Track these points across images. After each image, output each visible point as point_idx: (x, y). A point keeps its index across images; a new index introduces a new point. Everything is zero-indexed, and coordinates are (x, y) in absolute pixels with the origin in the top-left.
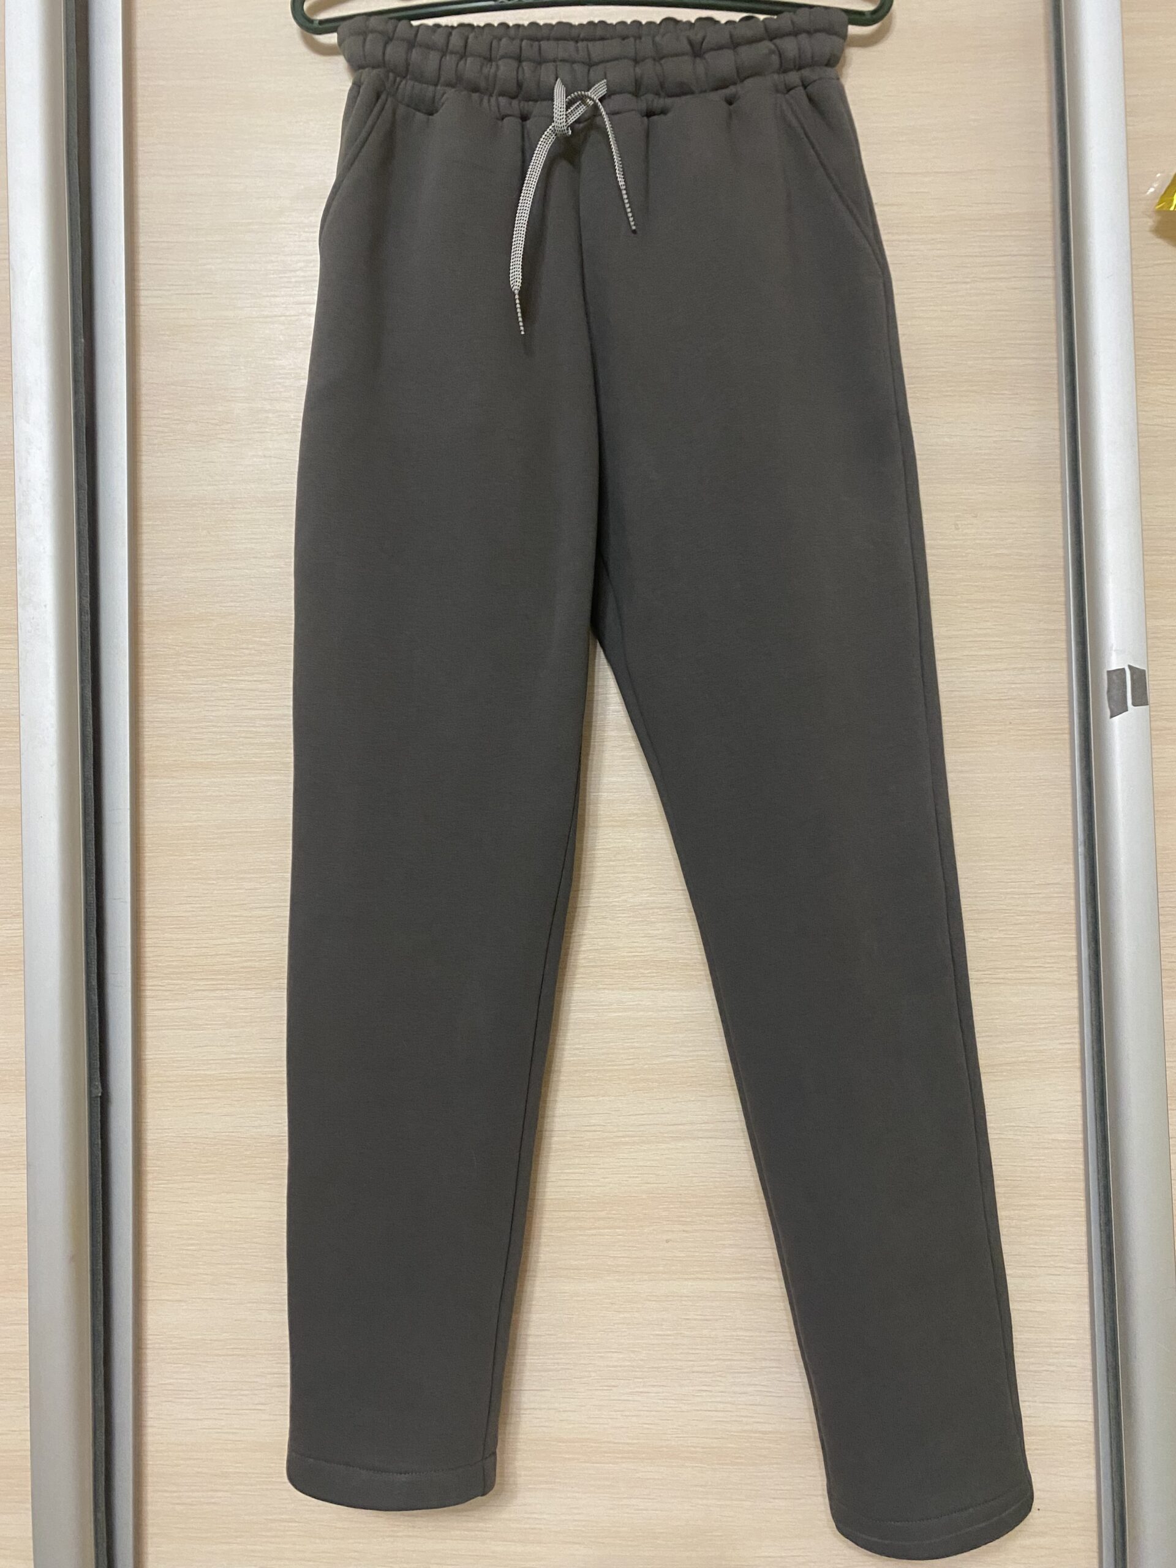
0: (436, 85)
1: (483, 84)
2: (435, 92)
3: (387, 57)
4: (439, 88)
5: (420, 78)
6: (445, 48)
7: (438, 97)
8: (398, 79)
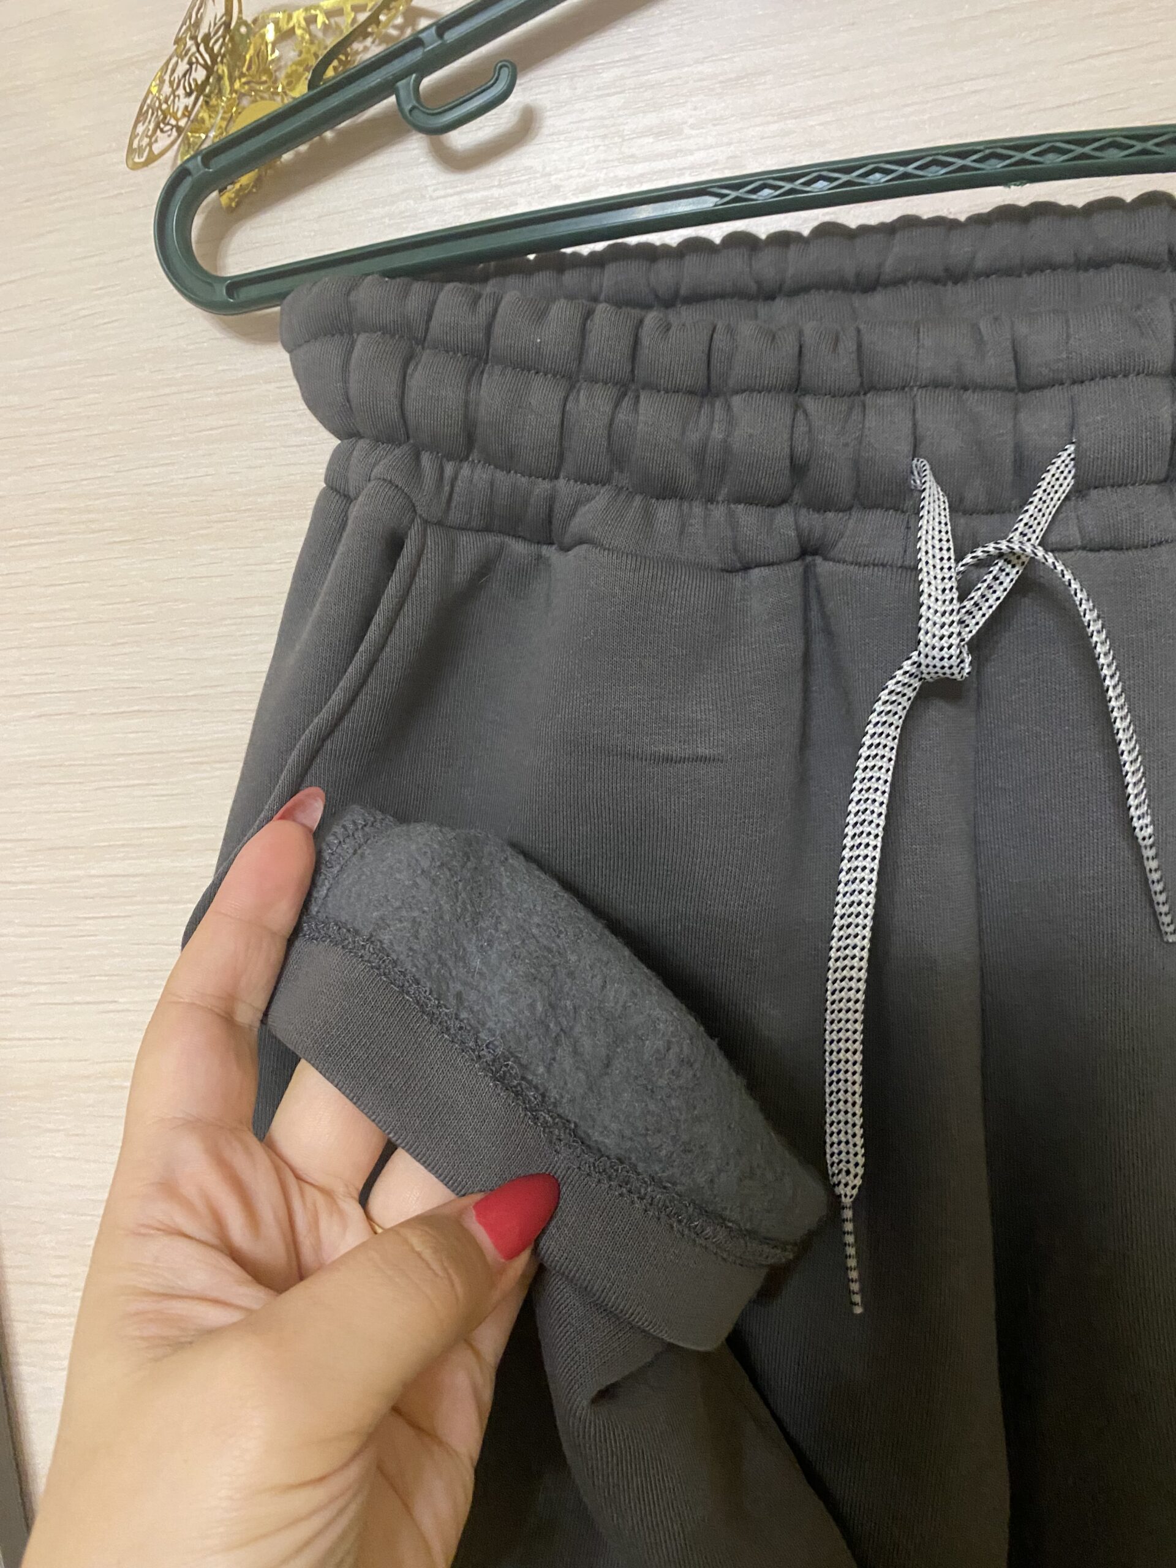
0: (557, 477)
1: (686, 472)
2: (551, 499)
3: (413, 404)
4: (561, 482)
5: (507, 461)
6: (574, 365)
7: (559, 512)
8: (449, 469)
